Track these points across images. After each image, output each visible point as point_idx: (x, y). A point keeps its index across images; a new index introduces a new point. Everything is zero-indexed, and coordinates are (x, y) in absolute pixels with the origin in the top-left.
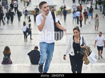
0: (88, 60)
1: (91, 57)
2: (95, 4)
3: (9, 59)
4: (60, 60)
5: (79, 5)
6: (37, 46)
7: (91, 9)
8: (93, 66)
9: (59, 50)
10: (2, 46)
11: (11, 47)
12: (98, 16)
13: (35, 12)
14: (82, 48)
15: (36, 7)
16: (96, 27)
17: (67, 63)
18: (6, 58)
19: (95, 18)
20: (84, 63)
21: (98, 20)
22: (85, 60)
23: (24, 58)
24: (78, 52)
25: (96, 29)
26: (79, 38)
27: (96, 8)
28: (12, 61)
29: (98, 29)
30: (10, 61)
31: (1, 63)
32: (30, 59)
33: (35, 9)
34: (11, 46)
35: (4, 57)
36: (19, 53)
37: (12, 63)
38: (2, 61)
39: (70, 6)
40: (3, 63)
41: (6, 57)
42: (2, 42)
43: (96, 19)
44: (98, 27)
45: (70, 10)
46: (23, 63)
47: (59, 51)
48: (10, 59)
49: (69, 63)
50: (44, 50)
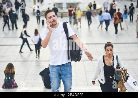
0: (125, 87)
1: (129, 83)
3: (12, 81)
4: (87, 81)
7: (131, 8)
9: (85, 67)
10: (3, 62)
11: (16, 63)
18: (9, 80)
19: (136, 21)
22: (120, 86)
23: (34, 80)
24: (111, 77)
26: (112, 58)
28: (17, 84)
30: (14, 84)
31: (2, 86)
32: (43, 81)
34: (15, 61)
35: (5, 78)
36: (28, 71)
37: (17, 87)
38: (3, 84)
40: (5, 87)
41: (8, 78)
42: (3, 56)
46: (33, 86)
47: (85, 70)
48: (14, 80)
50: (54, 77)
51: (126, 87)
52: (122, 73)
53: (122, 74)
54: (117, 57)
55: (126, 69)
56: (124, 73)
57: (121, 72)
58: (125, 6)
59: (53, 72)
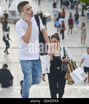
2: (81, 10)
5: (61, 11)
6: (6, 63)
8: (79, 90)
12: (85, 25)
13: (4, 18)
14: (64, 62)
15: (4, 13)
16: (82, 39)
17: (45, 85)
19: (81, 28)
20: (67, 83)
21: (85, 30)
24: (59, 68)
25: (83, 42)
27: (83, 15)
29: (85, 42)
33: (4, 15)
39: (49, 12)
43: (83, 28)
44: (85, 39)
45: (49, 17)
49: (47, 85)
50: (30, 72)
51: (72, 77)
52: (70, 64)
53: (68, 65)
54: (64, 48)
55: (75, 62)
56: (72, 65)
57: (68, 63)
58: (71, 14)
59: (28, 67)
